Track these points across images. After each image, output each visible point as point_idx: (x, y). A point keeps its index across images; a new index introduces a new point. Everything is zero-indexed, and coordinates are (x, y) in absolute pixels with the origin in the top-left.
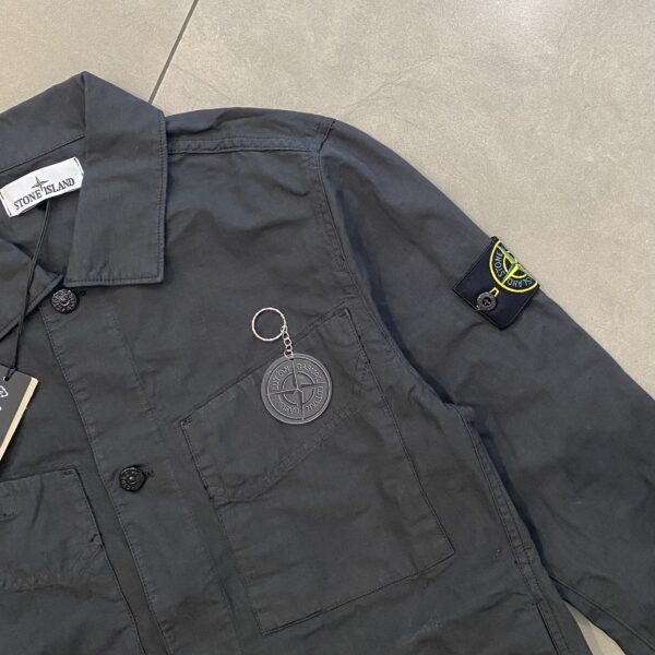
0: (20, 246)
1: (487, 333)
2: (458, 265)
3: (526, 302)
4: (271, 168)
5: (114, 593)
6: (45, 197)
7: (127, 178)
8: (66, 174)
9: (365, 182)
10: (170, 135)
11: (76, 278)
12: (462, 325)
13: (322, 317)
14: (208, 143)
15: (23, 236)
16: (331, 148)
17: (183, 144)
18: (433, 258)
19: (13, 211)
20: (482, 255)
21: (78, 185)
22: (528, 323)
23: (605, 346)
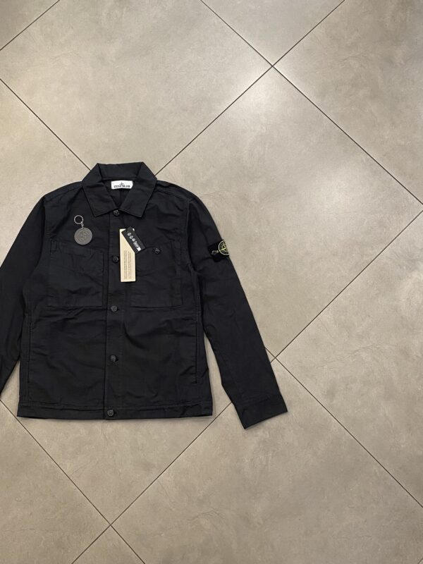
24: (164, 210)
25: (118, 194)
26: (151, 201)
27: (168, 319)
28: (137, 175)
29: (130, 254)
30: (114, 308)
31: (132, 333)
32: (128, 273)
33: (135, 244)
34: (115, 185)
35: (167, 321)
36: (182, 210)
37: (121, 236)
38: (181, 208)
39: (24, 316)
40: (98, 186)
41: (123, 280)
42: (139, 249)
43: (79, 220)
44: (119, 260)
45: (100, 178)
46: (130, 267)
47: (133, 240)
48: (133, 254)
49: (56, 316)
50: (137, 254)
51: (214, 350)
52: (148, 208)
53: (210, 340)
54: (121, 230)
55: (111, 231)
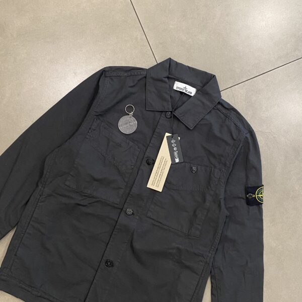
0: (171, 96)
1: (244, 202)
2: (251, 183)
3: (258, 204)
4: (233, 128)
5: (126, 180)
6: (184, 91)
7: (203, 103)
8: (192, 91)
9: (249, 149)
10: (219, 103)
11: (176, 113)
12: (240, 196)
13: (215, 167)
14: (224, 111)
15: (173, 95)
16: (248, 136)
17: (219, 106)
18: (247, 177)
19: (175, 88)
20: (258, 186)
21: (192, 95)
22: (254, 209)
23: (264, 228)
24: (216, 132)
25: (178, 96)
26: (207, 117)
27: (180, 246)
28: (204, 86)
29: (166, 162)
30: (129, 211)
31: (137, 246)
32: (157, 181)
33: (176, 154)
34: (178, 86)
35: (178, 249)
36: (235, 140)
37: (165, 140)
38: (235, 137)
39: (37, 186)
40: (162, 81)
41: (149, 185)
42: (177, 160)
43: (130, 109)
44: (154, 164)
45: (166, 74)
46: (161, 176)
47: (175, 149)
48: (169, 163)
49: (68, 197)
50: (173, 165)
51: (212, 294)
52: (201, 123)
53: (212, 283)
54: (167, 134)
55: (157, 130)
